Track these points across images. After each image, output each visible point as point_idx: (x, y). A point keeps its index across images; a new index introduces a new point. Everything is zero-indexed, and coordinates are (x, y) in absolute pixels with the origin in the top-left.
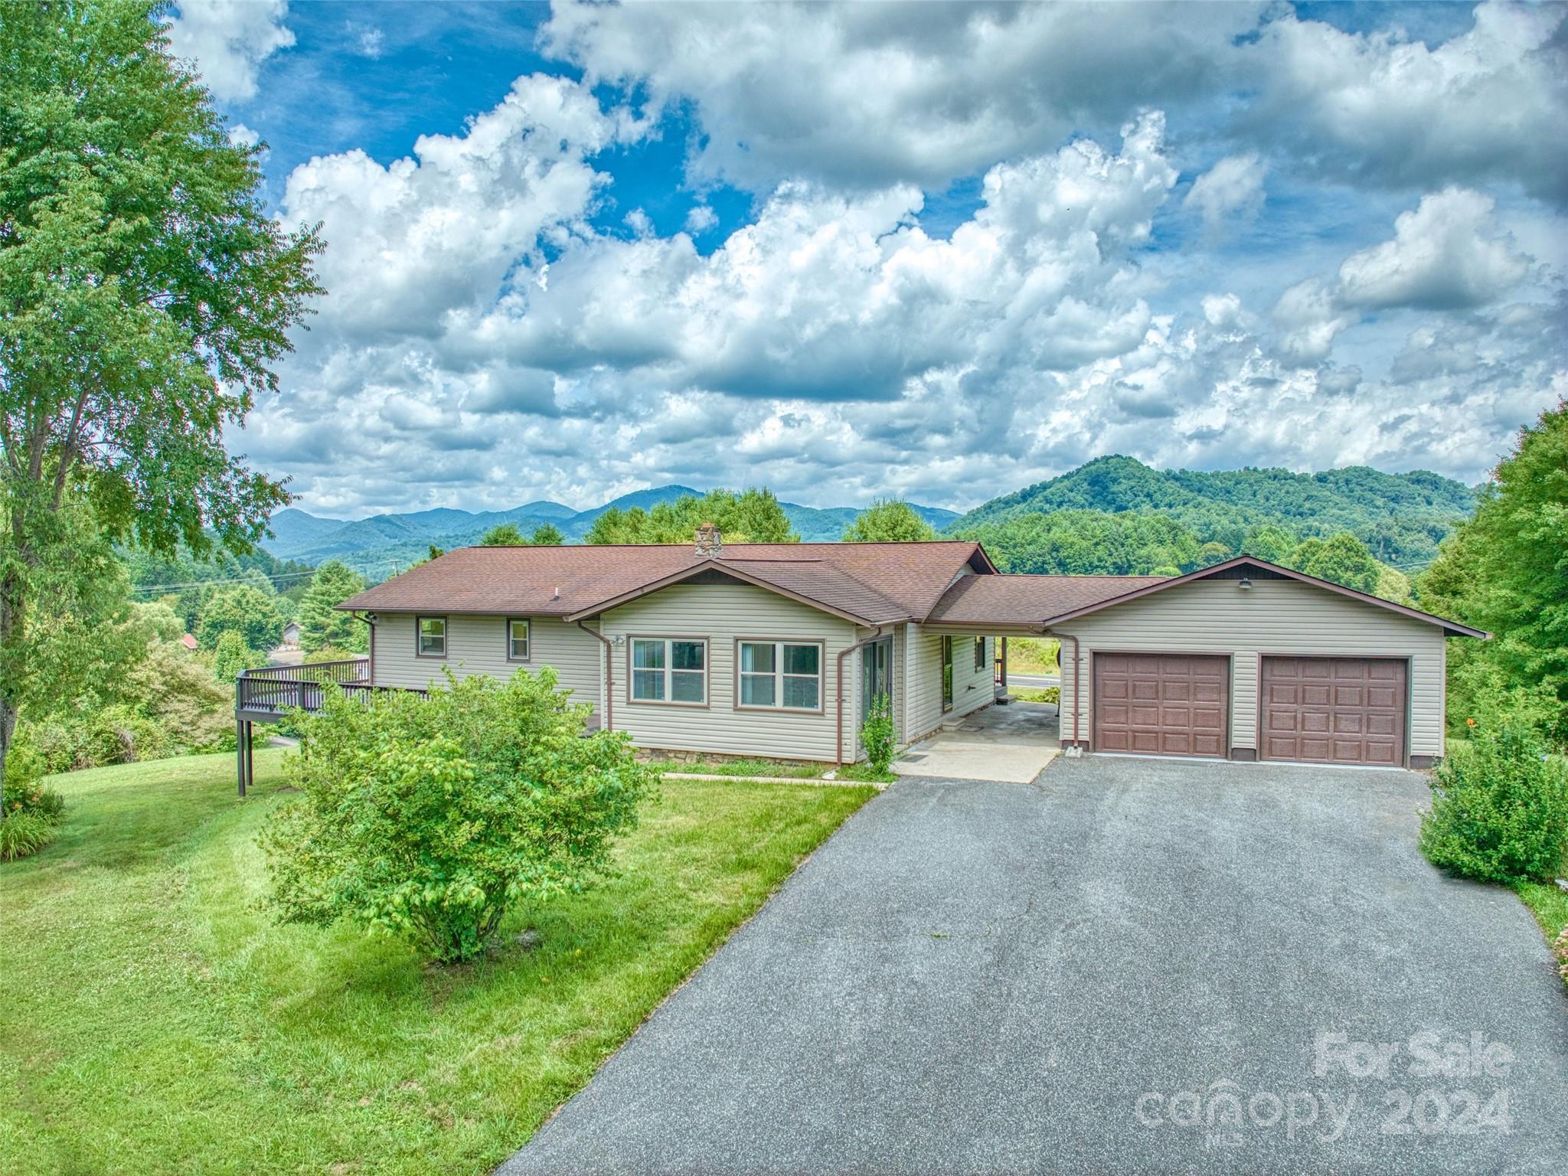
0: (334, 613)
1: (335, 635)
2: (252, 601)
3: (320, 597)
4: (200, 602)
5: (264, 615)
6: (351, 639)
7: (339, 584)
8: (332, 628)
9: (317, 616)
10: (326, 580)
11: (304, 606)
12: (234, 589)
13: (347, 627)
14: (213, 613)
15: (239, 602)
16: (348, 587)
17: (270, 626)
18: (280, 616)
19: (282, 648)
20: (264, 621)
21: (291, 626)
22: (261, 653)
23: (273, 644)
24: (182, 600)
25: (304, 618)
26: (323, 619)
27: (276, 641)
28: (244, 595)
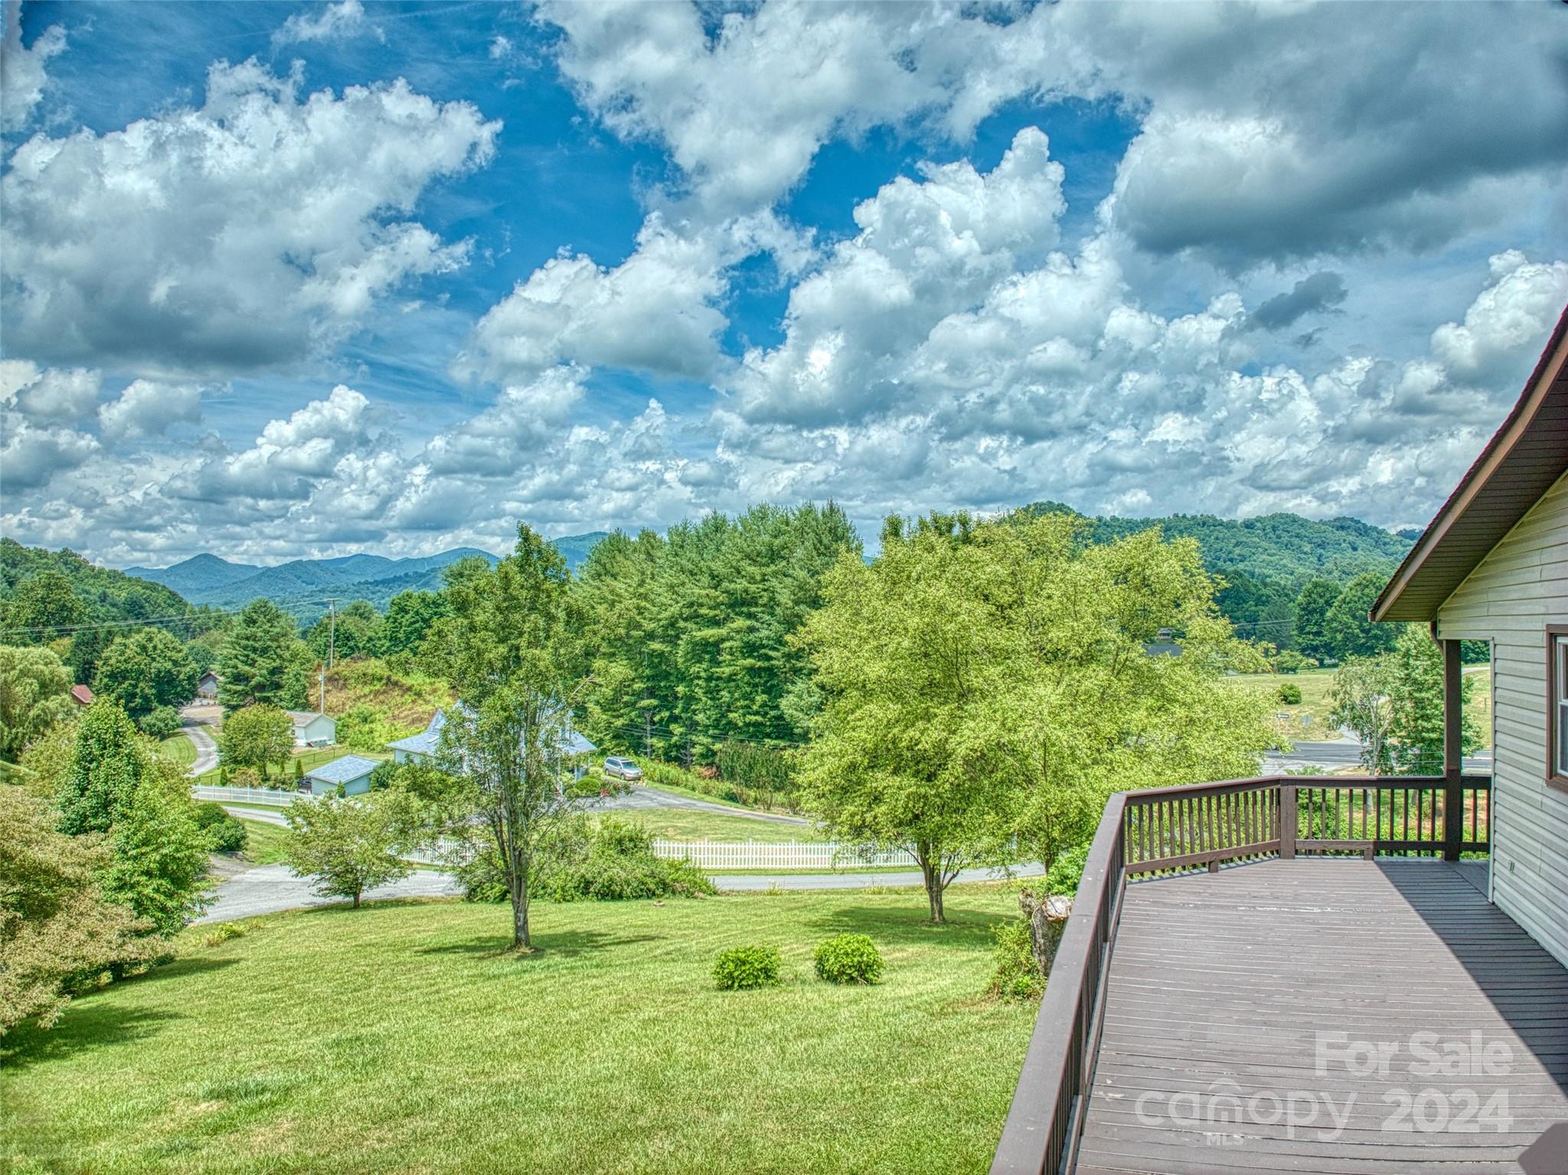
0: (260, 660)
1: (261, 687)
2: (160, 646)
3: (244, 642)
4: (98, 647)
5: (175, 663)
6: (281, 693)
7: (267, 626)
8: (258, 679)
9: (240, 665)
10: (250, 622)
11: (225, 652)
12: (139, 631)
13: (276, 678)
14: (113, 661)
15: (144, 648)
16: (278, 630)
17: (181, 677)
18: (194, 665)
19: (197, 702)
20: (174, 671)
21: (207, 676)
22: (170, 709)
23: (186, 698)
24: (77, 645)
25: (224, 666)
26: (247, 668)
27: (189, 694)
28: (150, 640)
